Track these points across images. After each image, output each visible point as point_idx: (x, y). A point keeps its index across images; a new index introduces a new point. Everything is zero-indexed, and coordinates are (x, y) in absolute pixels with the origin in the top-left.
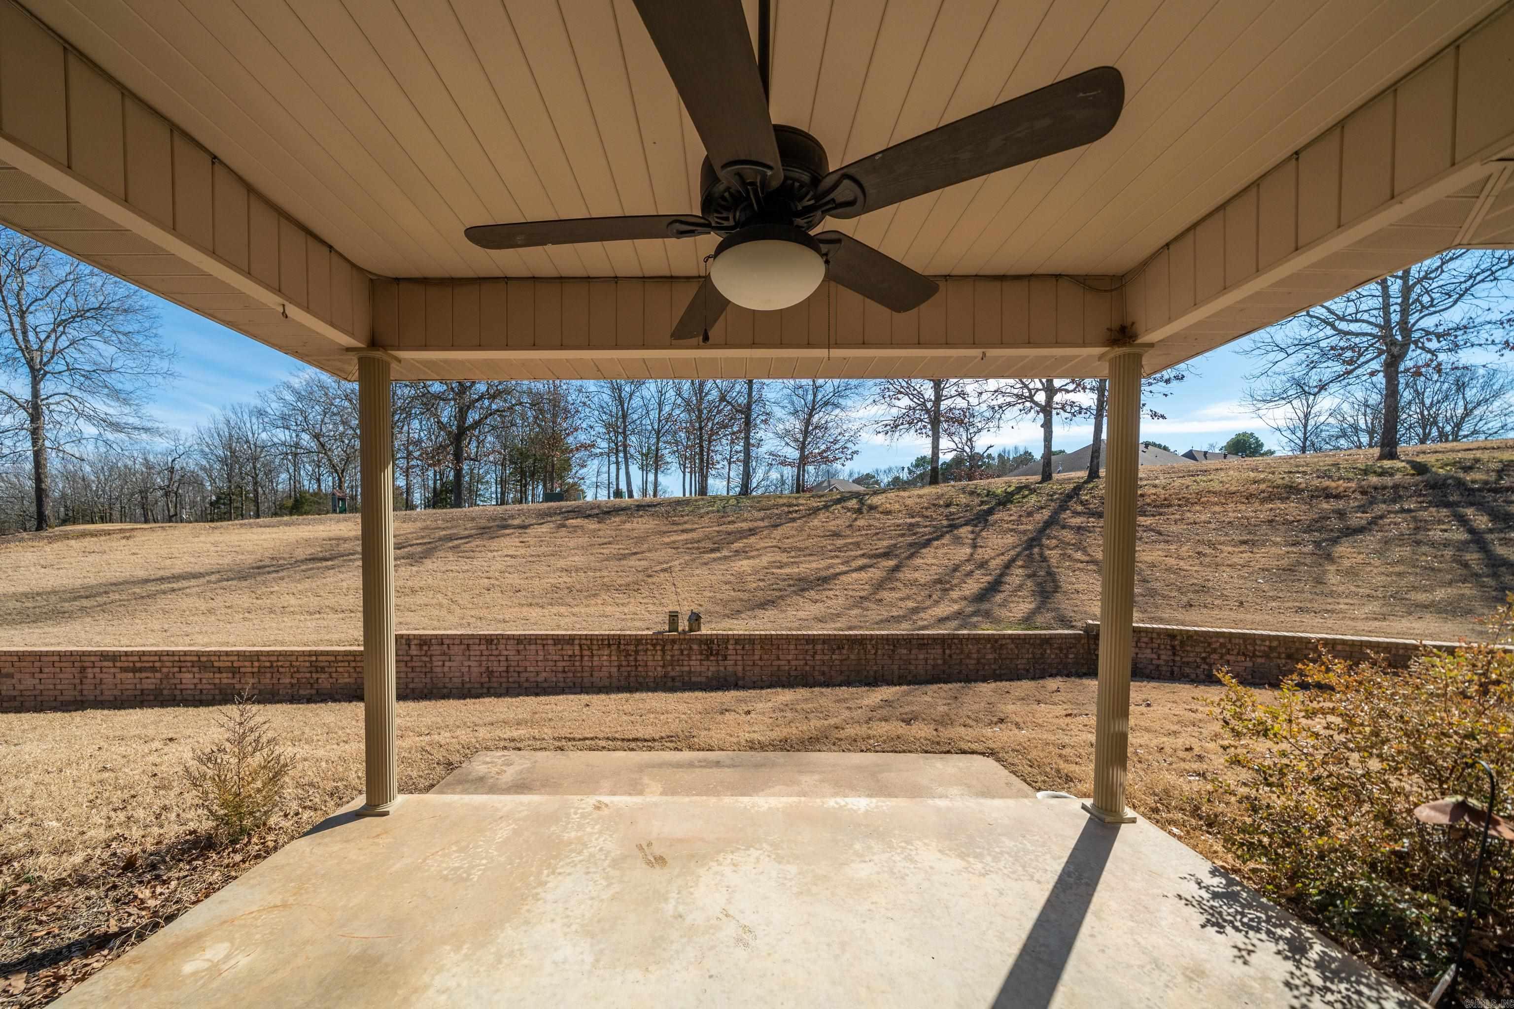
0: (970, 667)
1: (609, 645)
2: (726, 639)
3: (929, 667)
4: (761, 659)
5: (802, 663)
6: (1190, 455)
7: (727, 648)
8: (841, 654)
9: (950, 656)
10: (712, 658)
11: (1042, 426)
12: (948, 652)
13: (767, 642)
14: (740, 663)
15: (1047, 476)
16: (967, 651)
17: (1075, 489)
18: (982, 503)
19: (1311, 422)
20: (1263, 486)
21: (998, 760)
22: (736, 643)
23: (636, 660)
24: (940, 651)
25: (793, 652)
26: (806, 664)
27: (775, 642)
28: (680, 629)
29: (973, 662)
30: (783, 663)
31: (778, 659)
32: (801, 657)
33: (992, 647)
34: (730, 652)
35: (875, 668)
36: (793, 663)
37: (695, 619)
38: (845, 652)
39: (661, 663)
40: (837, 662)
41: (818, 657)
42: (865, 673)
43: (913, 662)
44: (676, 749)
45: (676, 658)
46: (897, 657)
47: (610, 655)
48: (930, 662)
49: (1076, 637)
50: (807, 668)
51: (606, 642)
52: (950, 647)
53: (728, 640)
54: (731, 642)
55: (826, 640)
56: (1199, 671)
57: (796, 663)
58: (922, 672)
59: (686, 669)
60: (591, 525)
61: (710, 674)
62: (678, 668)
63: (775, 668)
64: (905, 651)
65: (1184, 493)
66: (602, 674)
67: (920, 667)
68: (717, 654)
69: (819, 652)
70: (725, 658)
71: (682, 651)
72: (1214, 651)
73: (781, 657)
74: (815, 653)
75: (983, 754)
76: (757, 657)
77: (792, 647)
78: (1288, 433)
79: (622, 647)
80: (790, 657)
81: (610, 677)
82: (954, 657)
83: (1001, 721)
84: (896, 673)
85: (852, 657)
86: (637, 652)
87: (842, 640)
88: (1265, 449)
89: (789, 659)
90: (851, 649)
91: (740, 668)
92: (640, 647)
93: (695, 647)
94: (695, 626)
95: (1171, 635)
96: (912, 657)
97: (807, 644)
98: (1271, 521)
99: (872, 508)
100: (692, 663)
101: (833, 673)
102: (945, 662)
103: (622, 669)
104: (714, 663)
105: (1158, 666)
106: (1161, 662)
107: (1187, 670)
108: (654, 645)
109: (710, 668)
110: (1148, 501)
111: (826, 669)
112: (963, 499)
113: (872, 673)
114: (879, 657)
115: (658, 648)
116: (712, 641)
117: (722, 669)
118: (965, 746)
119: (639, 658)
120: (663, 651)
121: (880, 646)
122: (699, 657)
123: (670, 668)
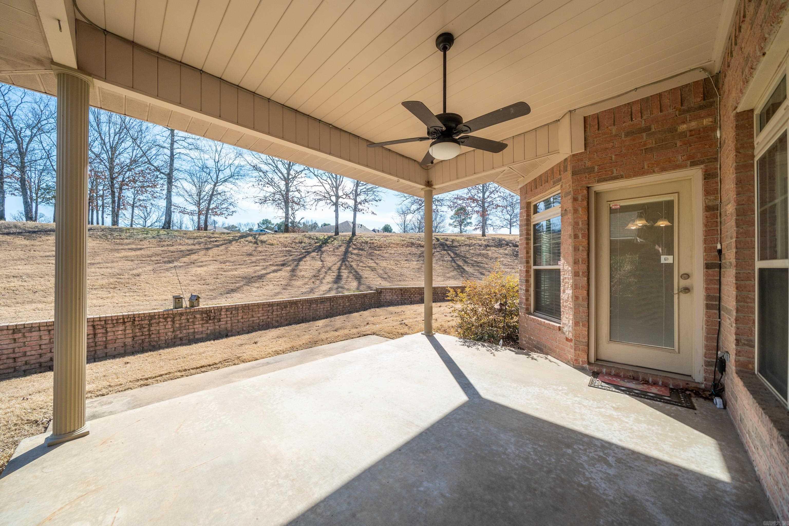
0: (341, 309)
1: (124, 323)
2: (220, 309)
3: (325, 312)
4: (242, 318)
5: (266, 317)
6: (374, 231)
7: (220, 314)
8: (286, 310)
9: (333, 306)
10: (210, 322)
11: (335, 211)
12: (332, 304)
13: (246, 308)
14: (229, 322)
15: (337, 233)
16: (339, 303)
17: (350, 239)
18: (316, 243)
19: (406, 223)
20: (405, 242)
21: (377, 335)
22: (227, 311)
23: (149, 330)
24: (329, 304)
25: (261, 312)
26: (268, 318)
27: (250, 308)
28: (184, 305)
29: (341, 307)
30: (255, 319)
31: (253, 317)
32: (266, 314)
33: (348, 300)
34: (222, 317)
35: (302, 315)
36: (261, 318)
37: (195, 299)
38: (288, 309)
39: (171, 330)
40: (284, 315)
41: (274, 313)
42: (298, 318)
43: (318, 310)
44: (235, 364)
45: (183, 325)
46: (312, 309)
47: (125, 330)
48: (325, 309)
49: (374, 293)
50: (269, 320)
51: (121, 321)
52: (333, 302)
53: (221, 309)
54: (223, 310)
55: (278, 304)
56: (408, 301)
57: (264, 318)
58: (322, 314)
59: (192, 331)
60: (20, 241)
61: (209, 332)
62: (185, 331)
63: (251, 322)
64: (315, 306)
65: (385, 243)
66: (116, 345)
67: (321, 312)
68: (214, 319)
69: (275, 310)
70: (219, 321)
71: (188, 320)
72: (412, 294)
73: (254, 316)
74: (273, 311)
75: (371, 334)
76: (240, 317)
77: (260, 309)
78: (400, 226)
79: (137, 323)
80: (259, 315)
81: (125, 345)
82: (334, 306)
83: (368, 324)
84: (312, 316)
85: (292, 311)
86: (150, 325)
87: (286, 303)
88: (393, 231)
89: (259, 316)
90: (291, 307)
91: (229, 325)
92: (153, 321)
93: (198, 316)
94: (195, 303)
95: (401, 289)
96: (318, 308)
97: (269, 307)
98: (410, 254)
99: (262, 242)
100: (195, 326)
101: (282, 320)
102: (331, 309)
103: (136, 339)
104: (212, 325)
105: (398, 301)
106: (399, 300)
107: (406, 301)
108: (165, 319)
109: (210, 327)
110: (375, 245)
111: (278, 319)
112: (306, 240)
113: (301, 318)
114: (304, 310)
115: (169, 319)
116: (210, 311)
117: (217, 327)
118: (364, 333)
119: (152, 329)
120: (173, 322)
121: (304, 304)
122: (201, 322)
123: (178, 332)
